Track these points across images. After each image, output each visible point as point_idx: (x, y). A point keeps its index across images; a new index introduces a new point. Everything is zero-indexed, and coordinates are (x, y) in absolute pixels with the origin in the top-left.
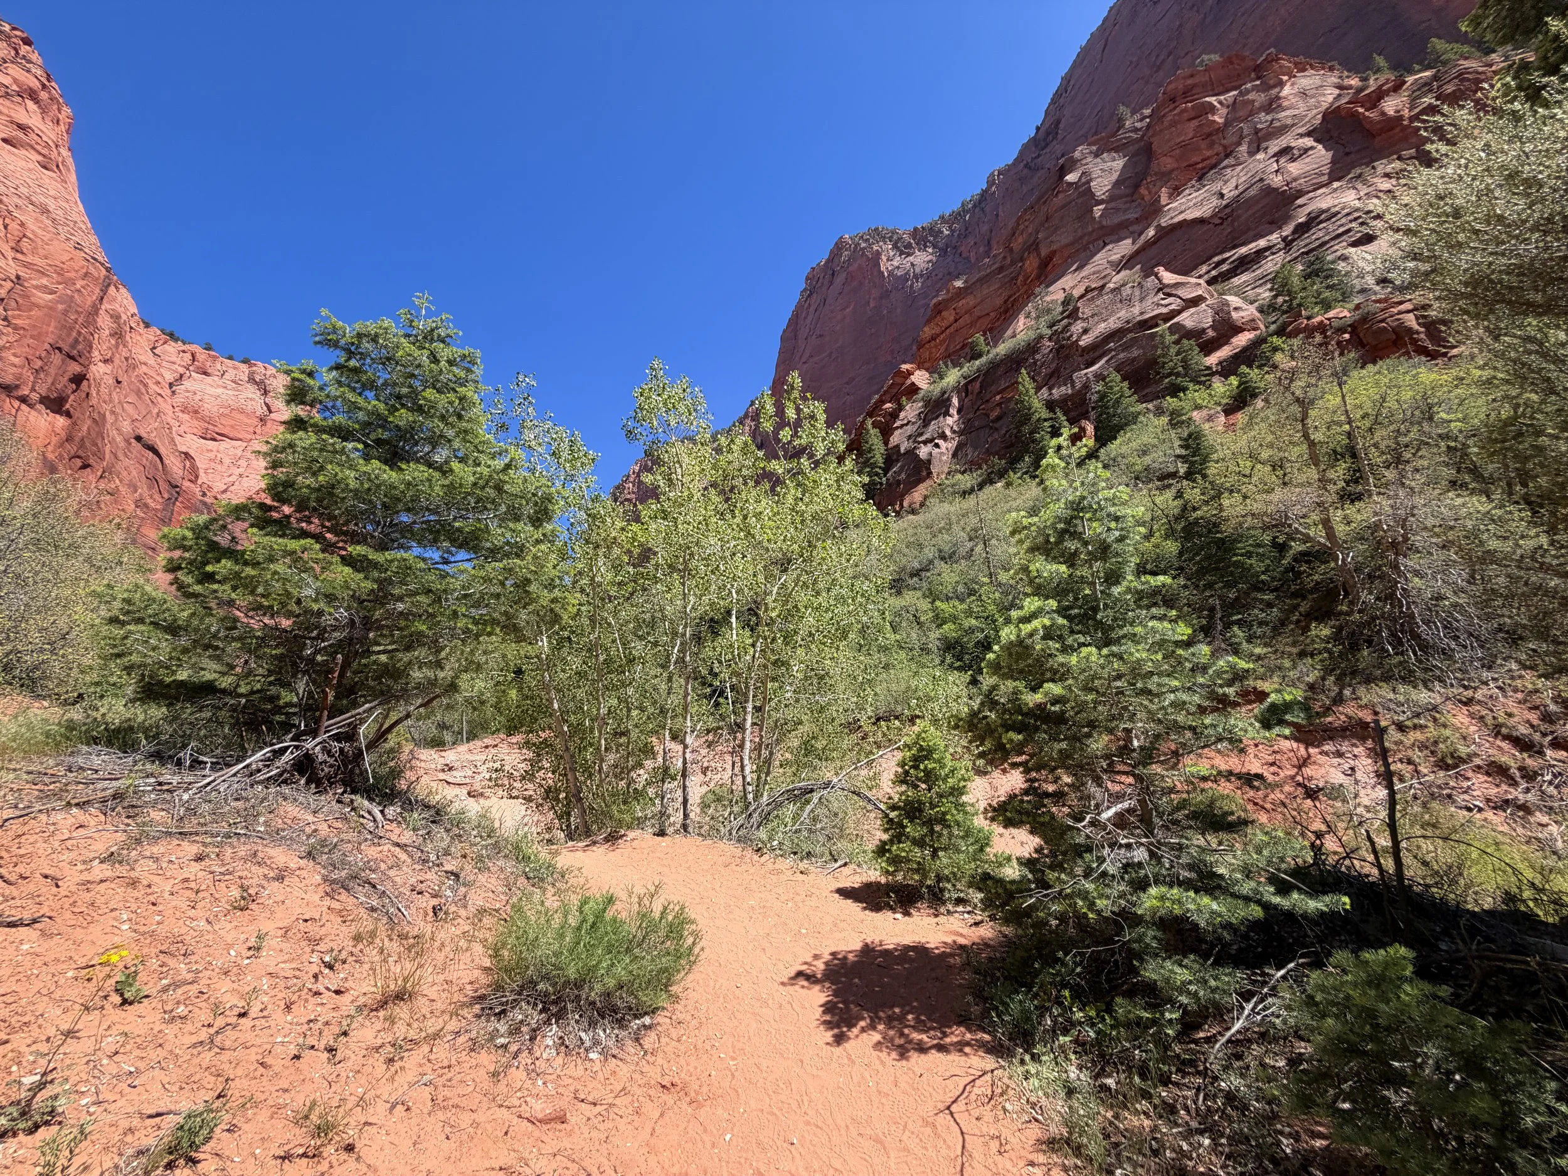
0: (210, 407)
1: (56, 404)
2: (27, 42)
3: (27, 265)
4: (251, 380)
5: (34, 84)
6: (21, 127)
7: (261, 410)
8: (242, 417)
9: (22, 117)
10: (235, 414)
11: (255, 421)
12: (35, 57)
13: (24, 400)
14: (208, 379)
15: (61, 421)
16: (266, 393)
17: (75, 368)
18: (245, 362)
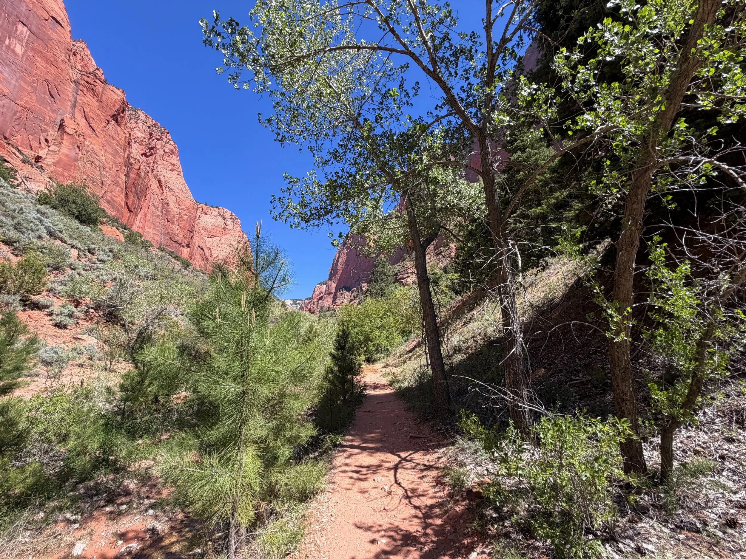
0: (209, 227)
1: (188, 246)
2: (168, 133)
3: (181, 209)
4: (220, 214)
5: (172, 148)
6: (173, 165)
7: (224, 226)
8: (218, 229)
9: (173, 162)
10: (216, 228)
11: (222, 230)
12: (170, 138)
13: (183, 246)
14: (207, 216)
15: (189, 249)
16: (224, 219)
17: (192, 234)
18: (217, 207)
